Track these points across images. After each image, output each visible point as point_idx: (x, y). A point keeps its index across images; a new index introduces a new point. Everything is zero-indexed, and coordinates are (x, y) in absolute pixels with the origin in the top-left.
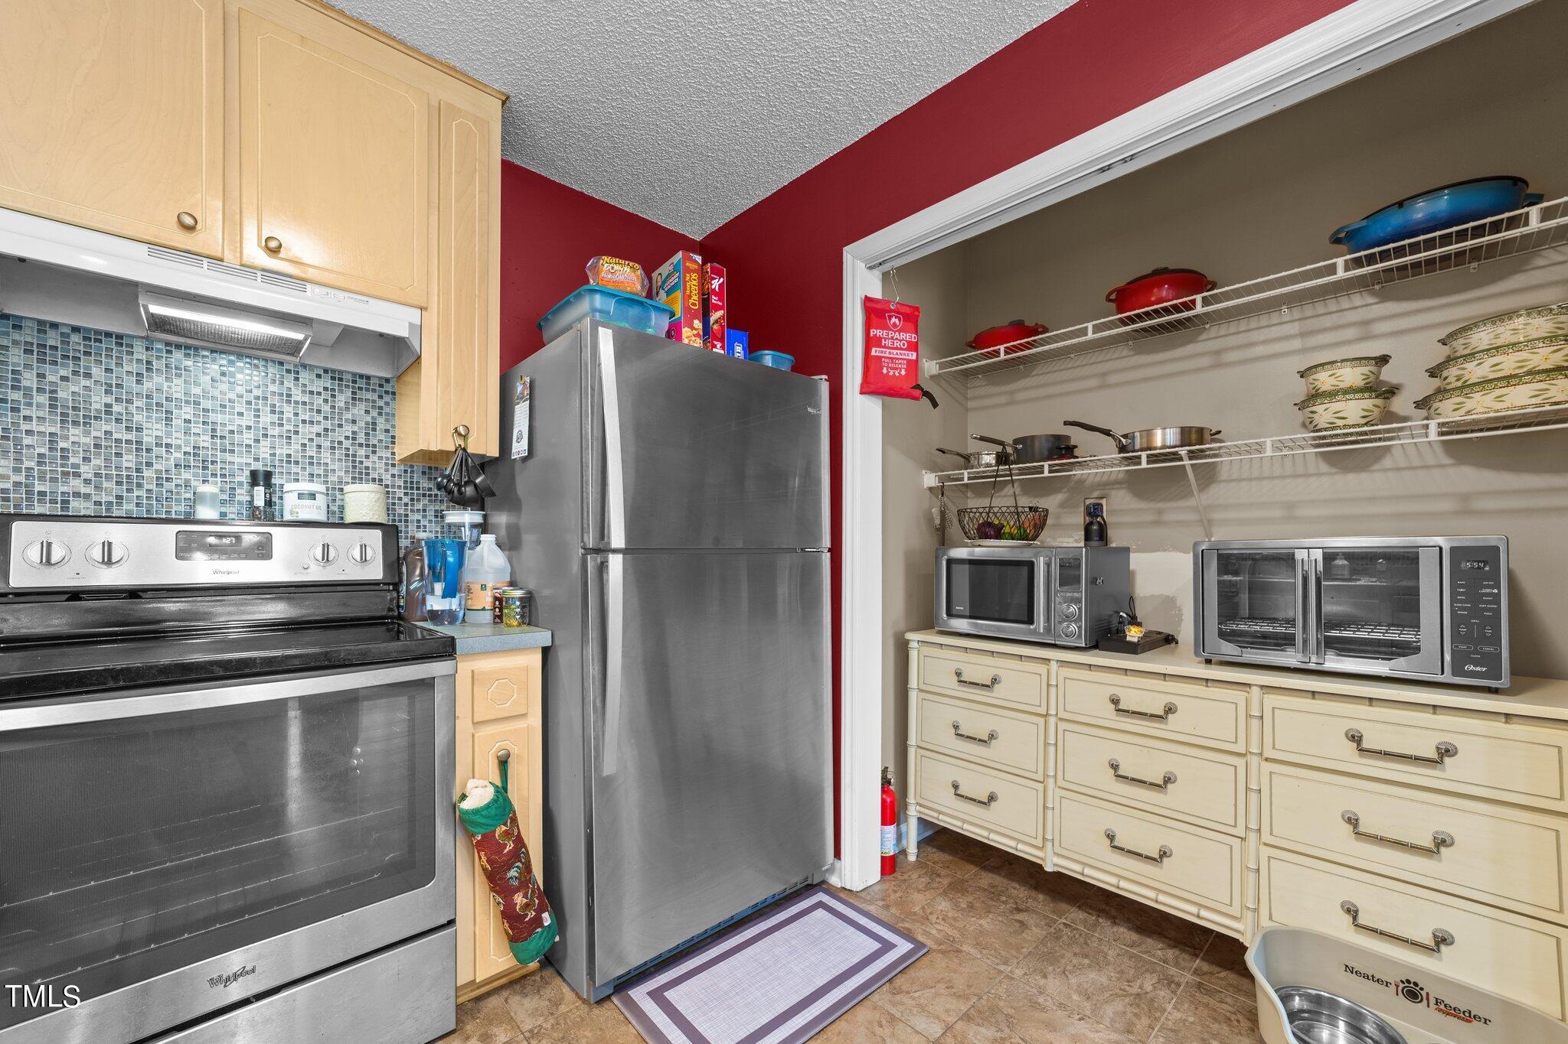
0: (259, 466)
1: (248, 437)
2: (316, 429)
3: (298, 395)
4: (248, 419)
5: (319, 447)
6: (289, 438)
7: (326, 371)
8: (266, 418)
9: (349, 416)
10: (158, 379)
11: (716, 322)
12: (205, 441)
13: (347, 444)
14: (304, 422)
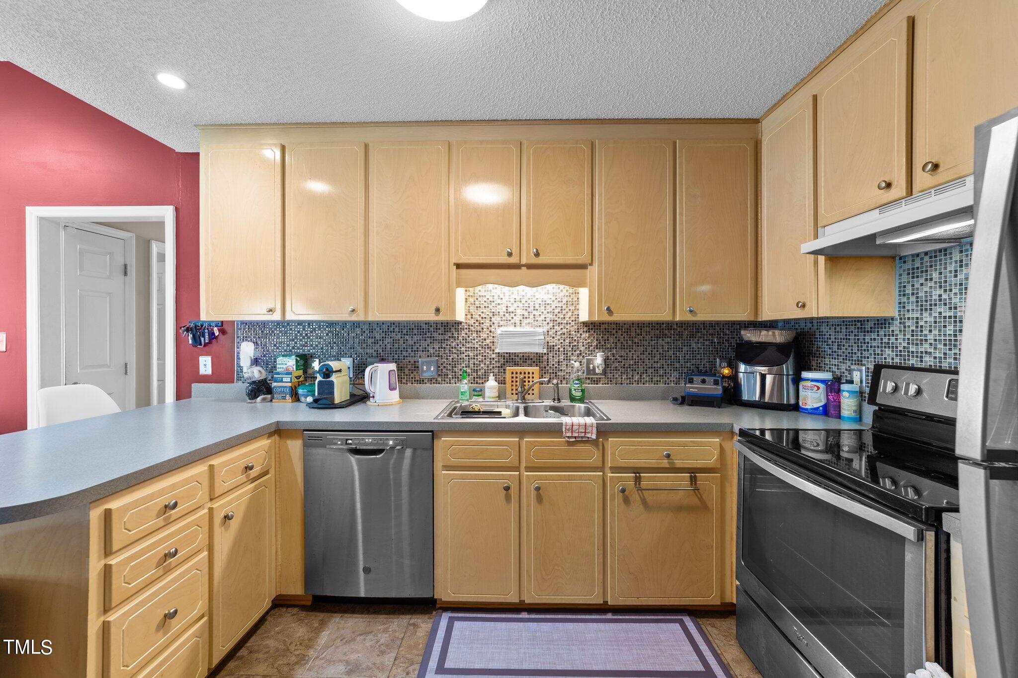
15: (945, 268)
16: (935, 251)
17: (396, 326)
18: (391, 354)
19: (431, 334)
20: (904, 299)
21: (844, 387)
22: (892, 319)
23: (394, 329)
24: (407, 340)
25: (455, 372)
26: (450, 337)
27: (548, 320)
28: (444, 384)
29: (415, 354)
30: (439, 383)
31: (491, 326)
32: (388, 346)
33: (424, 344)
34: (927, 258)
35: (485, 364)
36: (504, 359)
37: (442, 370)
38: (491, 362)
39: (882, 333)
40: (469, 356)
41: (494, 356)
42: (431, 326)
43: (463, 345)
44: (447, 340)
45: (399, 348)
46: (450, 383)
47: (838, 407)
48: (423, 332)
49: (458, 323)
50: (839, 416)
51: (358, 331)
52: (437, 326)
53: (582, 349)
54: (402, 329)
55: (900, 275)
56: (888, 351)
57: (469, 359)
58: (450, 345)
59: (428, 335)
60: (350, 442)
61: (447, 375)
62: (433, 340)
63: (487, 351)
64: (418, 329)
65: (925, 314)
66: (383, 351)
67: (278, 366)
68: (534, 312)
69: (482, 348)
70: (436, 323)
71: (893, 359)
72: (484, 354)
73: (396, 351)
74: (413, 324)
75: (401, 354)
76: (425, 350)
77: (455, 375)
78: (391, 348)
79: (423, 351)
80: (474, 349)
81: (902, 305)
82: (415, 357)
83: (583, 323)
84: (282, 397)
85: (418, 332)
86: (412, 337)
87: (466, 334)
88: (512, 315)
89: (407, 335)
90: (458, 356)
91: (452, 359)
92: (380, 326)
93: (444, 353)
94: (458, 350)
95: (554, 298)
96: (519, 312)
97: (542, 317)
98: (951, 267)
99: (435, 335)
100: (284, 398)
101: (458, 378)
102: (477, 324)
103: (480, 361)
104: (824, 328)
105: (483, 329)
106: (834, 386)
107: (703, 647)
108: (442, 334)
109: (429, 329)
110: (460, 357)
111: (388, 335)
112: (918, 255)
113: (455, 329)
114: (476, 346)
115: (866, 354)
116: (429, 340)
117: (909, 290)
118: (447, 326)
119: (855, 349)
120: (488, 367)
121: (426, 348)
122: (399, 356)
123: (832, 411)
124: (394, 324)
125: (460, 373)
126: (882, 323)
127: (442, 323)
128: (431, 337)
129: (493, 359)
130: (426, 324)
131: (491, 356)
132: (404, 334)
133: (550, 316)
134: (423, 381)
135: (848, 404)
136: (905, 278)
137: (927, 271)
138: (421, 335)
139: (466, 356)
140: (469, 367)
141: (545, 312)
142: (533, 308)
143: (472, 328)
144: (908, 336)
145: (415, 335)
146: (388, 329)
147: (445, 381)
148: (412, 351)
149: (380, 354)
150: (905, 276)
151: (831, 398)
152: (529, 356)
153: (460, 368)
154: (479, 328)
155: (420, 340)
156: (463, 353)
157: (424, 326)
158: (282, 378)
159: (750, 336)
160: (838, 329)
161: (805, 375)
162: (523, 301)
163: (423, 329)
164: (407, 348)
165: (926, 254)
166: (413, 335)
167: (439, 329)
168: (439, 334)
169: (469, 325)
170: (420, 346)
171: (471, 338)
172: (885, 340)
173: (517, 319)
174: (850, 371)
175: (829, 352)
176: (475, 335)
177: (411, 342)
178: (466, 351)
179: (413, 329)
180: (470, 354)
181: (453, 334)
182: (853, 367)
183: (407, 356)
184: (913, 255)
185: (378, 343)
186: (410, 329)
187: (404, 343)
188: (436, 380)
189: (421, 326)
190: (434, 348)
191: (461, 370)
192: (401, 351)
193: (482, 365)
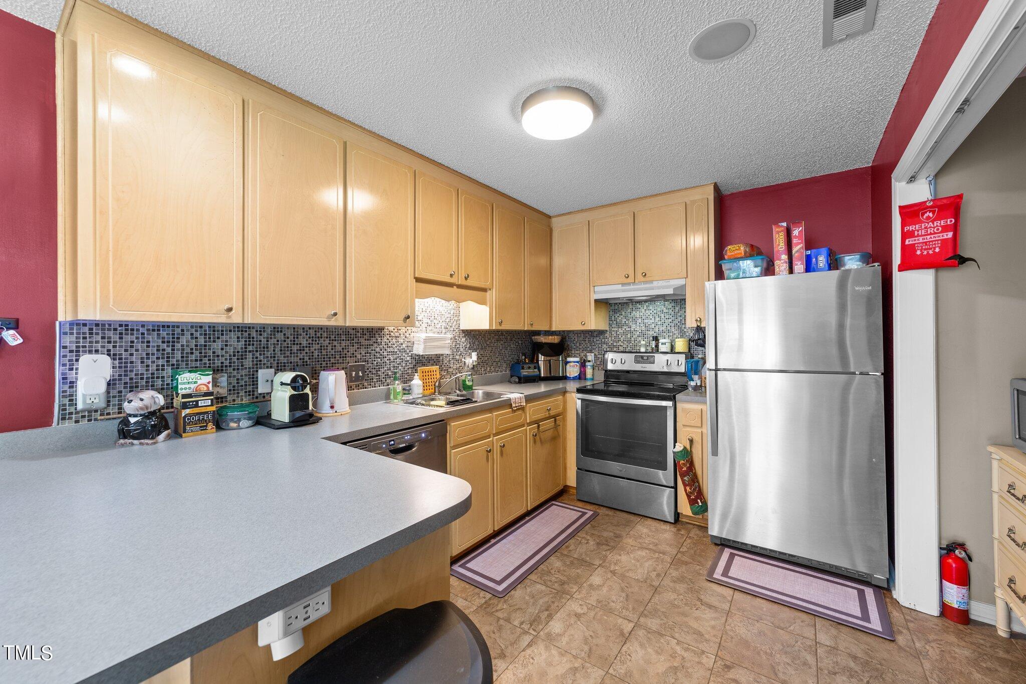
0: (655, 335)
1: (653, 326)
2: (670, 320)
3: (665, 310)
4: (653, 321)
5: (671, 326)
6: (663, 325)
7: (672, 300)
8: (657, 319)
9: (679, 314)
10: (634, 312)
11: (797, 251)
12: (643, 328)
13: (679, 324)
14: (667, 319)
15: (627, 311)
16: (623, 303)
17: (324, 332)
18: (318, 361)
19: (358, 340)
20: (611, 322)
21: (587, 364)
22: (606, 331)
23: (321, 334)
24: (335, 346)
25: (379, 376)
26: (374, 342)
27: (443, 327)
28: (370, 388)
29: (343, 360)
30: (366, 388)
31: (406, 332)
32: (316, 354)
33: (352, 349)
34: (620, 306)
35: (402, 366)
36: (415, 361)
37: (368, 374)
38: (406, 364)
39: (601, 337)
40: (390, 360)
41: (408, 358)
42: (358, 332)
43: (385, 350)
44: (372, 345)
45: (327, 355)
46: (375, 387)
47: (585, 374)
48: (351, 337)
49: (381, 329)
50: (585, 379)
51: (280, 336)
52: (363, 332)
53: (462, 350)
54: (330, 335)
55: (609, 311)
56: (605, 346)
57: (390, 362)
58: (375, 350)
59: (356, 340)
60: (392, 442)
61: (373, 379)
62: (360, 345)
63: (404, 355)
64: (346, 335)
65: (620, 329)
66: (309, 359)
67: (180, 387)
68: (435, 321)
69: (400, 352)
70: (363, 329)
71: (606, 349)
72: (402, 357)
73: (324, 358)
74: (341, 329)
75: (330, 361)
76: (353, 355)
77: (379, 378)
78: (318, 355)
79: (351, 357)
80: (394, 353)
81: (610, 325)
82: (343, 363)
83: (462, 330)
84: (201, 427)
85: (346, 337)
86: (340, 343)
87: (388, 339)
88: (421, 323)
89: (335, 340)
90: (381, 360)
91: (377, 363)
92: (307, 331)
93: (370, 358)
94: (381, 355)
95: (446, 310)
96: (425, 320)
97: (440, 325)
98: (629, 311)
99: (362, 340)
100: (204, 428)
101: (382, 381)
102: (395, 330)
103: (398, 364)
104: (571, 335)
105: (400, 334)
106: (583, 364)
107: (572, 507)
108: (368, 340)
109: (356, 334)
110: (383, 361)
111: (316, 341)
112: (616, 304)
113: (379, 334)
114: (396, 350)
115: (594, 347)
116: (356, 346)
117: (613, 319)
118: (372, 332)
119: (589, 345)
120: (404, 368)
121: (353, 354)
122: (327, 364)
123: (582, 376)
124: (321, 329)
125: (383, 376)
126: (601, 333)
127: (368, 329)
128: (358, 343)
129: (408, 361)
130: (353, 329)
131: (406, 358)
132: (333, 340)
133: (444, 324)
134: (351, 387)
135: (589, 372)
136: (611, 313)
137: (620, 311)
138: (348, 340)
139: (388, 360)
140: (390, 369)
141: (441, 321)
142: (433, 317)
143: (392, 334)
144: (613, 339)
145: (343, 340)
146: (316, 334)
147: (370, 385)
148: (340, 357)
149: (306, 362)
150: (611, 312)
151: (582, 370)
152: (431, 358)
153: (383, 371)
154: (397, 334)
155: (348, 346)
156: (386, 357)
157: (352, 332)
158: (197, 402)
159: (543, 339)
160: (579, 335)
161: (569, 359)
162: (428, 311)
163: (351, 335)
164: (335, 355)
165: (620, 303)
166: (341, 340)
167: (365, 334)
168: (365, 340)
169: (390, 331)
170: (348, 351)
171: (391, 343)
172: (603, 340)
173: (424, 325)
174: (586, 356)
175: (575, 347)
176: (394, 340)
177: (339, 348)
178: (388, 355)
179: (341, 335)
180: (391, 358)
181: (377, 340)
182: (588, 354)
183: (335, 363)
184: (615, 304)
185: (304, 350)
186: (338, 335)
187: (332, 349)
188: (363, 385)
189: (348, 332)
190: (361, 353)
191: (384, 373)
192: (330, 358)
193: (400, 368)
